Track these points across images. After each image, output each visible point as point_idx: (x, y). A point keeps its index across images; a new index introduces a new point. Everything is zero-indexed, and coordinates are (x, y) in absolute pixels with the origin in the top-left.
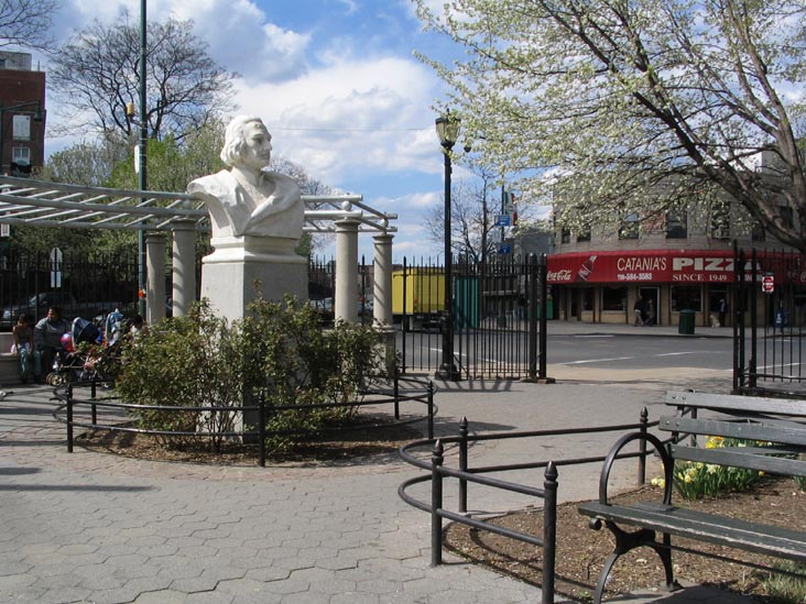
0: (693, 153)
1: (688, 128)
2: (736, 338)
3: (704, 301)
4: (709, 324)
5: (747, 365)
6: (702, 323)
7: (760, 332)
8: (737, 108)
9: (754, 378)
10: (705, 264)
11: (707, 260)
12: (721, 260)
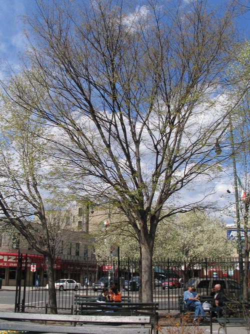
0: (6, 213)
1: (5, 202)
2: (17, 290)
3: (7, 275)
4: (7, 285)
5: (21, 302)
6: (5, 284)
7: (27, 288)
8: (25, 197)
9: (23, 307)
10: (9, 258)
11: (9, 257)
12: (15, 257)
